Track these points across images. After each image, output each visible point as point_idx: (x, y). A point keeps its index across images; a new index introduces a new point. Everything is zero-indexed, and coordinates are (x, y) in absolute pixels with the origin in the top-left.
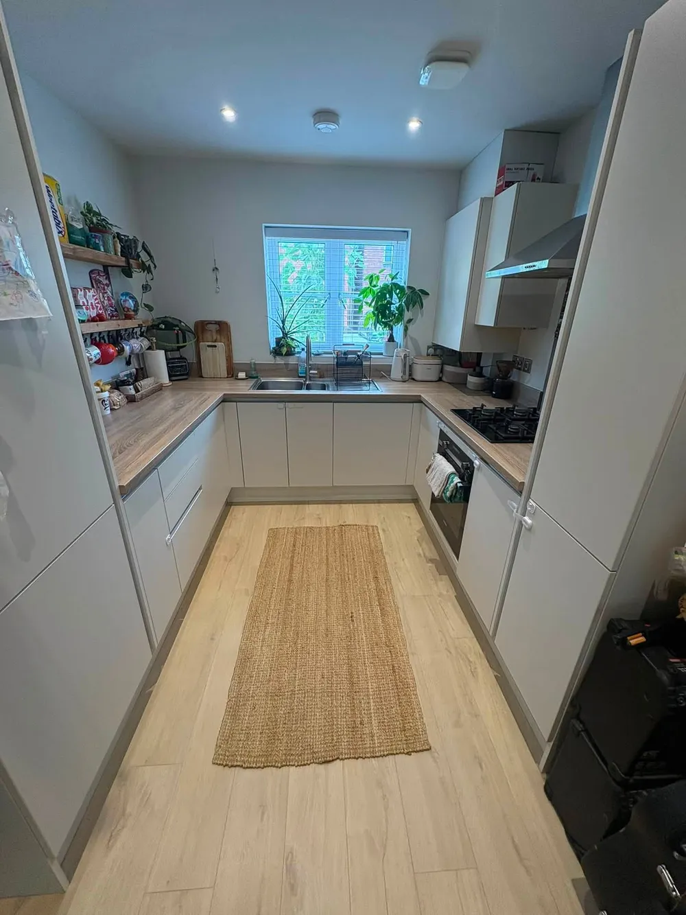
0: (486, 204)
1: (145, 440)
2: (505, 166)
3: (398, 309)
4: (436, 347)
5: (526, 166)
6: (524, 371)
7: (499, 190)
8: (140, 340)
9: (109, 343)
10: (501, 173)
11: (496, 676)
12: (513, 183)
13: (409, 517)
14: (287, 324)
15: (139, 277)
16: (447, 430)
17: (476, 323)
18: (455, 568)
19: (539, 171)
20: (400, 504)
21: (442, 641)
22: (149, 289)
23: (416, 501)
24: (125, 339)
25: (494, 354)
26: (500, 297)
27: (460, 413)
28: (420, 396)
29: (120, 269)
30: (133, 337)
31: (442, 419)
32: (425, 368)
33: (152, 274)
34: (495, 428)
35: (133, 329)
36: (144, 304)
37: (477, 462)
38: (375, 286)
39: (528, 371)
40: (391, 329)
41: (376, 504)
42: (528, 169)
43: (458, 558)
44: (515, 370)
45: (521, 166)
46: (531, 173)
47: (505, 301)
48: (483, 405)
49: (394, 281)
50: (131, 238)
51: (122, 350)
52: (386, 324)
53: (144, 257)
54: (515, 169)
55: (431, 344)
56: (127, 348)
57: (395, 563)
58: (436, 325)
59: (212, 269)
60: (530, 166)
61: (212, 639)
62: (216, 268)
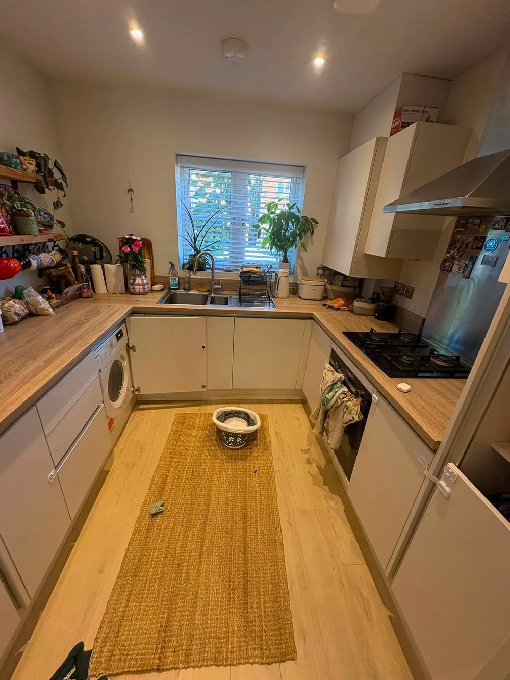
0: (381, 143)
1: (31, 367)
2: (402, 107)
3: (292, 234)
4: (325, 268)
5: (422, 109)
6: (406, 296)
7: (394, 131)
8: (51, 254)
9: (14, 257)
10: (397, 114)
11: (390, 617)
12: (408, 124)
13: (298, 419)
14: (198, 244)
15: (51, 195)
16: (339, 352)
17: (365, 252)
18: (347, 489)
19: (433, 113)
20: (290, 405)
21: (334, 569)
22: (60, 206)
23: (304, 402)
24: (34, 253)
25: (377, 279)
26: (393, 231)
27: (351, 335)
28: (312, 314)
29: (34, 185)
30: (45, 252)
31: (334, 340)
32: (311, 287)
33: (64, 191)
34: (389, 358)
35: (45, 243)
36: (57, 220)
37: (375, 397)
38: (272, 213)
39: (410, 297)
40: (286, 252)
41: (270, 405)
42: (423, 111)
43: (349, 480)
44: (397, 295)
45: (416, 108)
46: (426, 116)
47: (396, 235)
48: (372, 330)
49: (291, 210)
50: (42, 155)
51: (29, 264)
52: (280, 248)
53: (57, 175)
54: (412, 111)
55: (321, 266)
56: (34, 263)
57: (287, 471)
58: (327, 251)
59: (127, 191)
60: (426, 109)
61: (101, 571)
62: (132, 190)
